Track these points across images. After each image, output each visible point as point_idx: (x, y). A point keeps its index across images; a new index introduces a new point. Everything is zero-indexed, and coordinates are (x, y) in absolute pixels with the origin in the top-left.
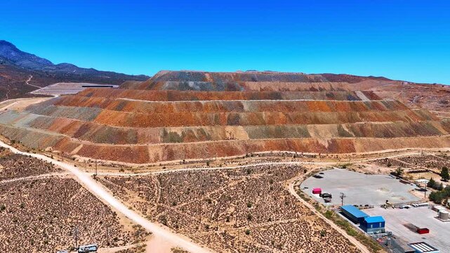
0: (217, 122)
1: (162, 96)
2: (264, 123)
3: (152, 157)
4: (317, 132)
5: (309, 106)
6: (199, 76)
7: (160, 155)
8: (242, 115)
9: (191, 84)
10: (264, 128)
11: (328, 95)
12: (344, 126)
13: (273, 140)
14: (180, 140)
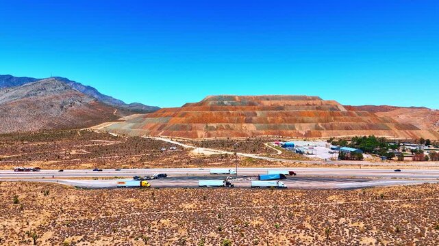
0: (238, 121)
1: (207, 109)
2: (268, 123)
3: (199, 136)
4: (301, 128)
5: (302, 114)
6: (231, 98)
7: (204, 135)
8: (254, 118)
9: (225, 102)
10: (266, 125)
11: (317, 108)
12: (320, 124)
13: (271, 131)
14: (216, 130)
